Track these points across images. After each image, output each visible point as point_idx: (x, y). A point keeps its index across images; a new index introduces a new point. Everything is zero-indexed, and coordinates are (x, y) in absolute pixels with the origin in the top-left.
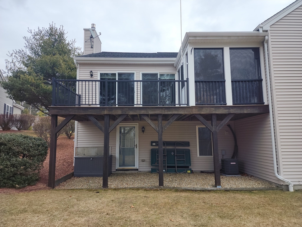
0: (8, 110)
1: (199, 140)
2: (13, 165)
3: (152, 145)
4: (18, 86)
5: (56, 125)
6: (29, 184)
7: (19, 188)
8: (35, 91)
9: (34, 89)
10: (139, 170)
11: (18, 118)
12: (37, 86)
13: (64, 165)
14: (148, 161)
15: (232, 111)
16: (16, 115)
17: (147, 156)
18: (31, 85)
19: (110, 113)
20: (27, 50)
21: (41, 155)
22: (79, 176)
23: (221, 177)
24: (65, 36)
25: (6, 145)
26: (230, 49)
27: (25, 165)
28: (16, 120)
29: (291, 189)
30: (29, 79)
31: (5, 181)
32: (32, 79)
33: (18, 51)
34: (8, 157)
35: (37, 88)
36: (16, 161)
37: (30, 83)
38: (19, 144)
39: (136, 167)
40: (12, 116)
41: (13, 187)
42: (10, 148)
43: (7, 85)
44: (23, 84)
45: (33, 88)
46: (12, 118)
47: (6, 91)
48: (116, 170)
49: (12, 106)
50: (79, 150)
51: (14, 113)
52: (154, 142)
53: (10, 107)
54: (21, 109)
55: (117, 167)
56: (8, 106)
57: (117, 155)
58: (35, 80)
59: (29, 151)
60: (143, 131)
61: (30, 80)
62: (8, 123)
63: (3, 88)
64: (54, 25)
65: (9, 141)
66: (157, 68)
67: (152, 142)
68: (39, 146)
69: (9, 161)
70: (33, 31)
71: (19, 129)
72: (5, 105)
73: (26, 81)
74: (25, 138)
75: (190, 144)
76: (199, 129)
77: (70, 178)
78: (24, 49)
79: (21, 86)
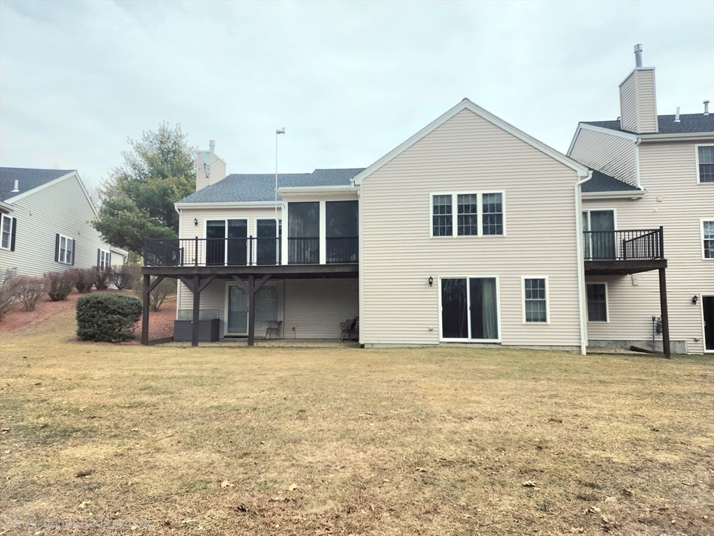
0: (103, 258)
2: (109, 322)
4: (115, 228)
5: (149, 285)
6: (123, 340)
7: (115, 343)
8: (138, 234)
9: (137, 232)
11: (118, 271)
12: (142, 227)
13: (165, 330)
15: (325, 270)
16: (115, 267)
18: (133, 226)
19: (199, 273)
20: (128, 168)
21: (135, 313)
22: (178, 341)
24: (184, 141)
25: (102, 303)
26: (326, 202)
27: (120, 322)
28: (115, 274)
30: (129, 217)
31: (103, 335)
32: (134, 217)
33: (115, 169)
34: (105, 314)
35: (141, 229)
36: (112, 318)
37: (132, 222)
38: (115, 303)
40: (109, 269)
41: (109, 341)
42: (106, 307)
43: (101, 226)
44: (122, 224)
45: (135, 230)
46: (109, 271)
47: (100, 234)
48: (225, 337)
49: (109, 252)
50: (182, 313)
51: (113, 263)
53: (107, 254)
54: (123, 255)
55: (226, 333)
56: (103, 252)
57: (226, 319)
58: (138, 218)
59: (123, 309)
61: (132, 218)
62: (104, 279)
63: (96, 230)
64: (166, 126)
65: (105, 300)
68: (132, 305)
69: (106, 318)
70: (134, 142)
71: (120, 288)
72: (99, 250)
73: (126, 220)
74: (119, 297)
77: (168, 342)
78: (123, 166)
79: (119, 227)
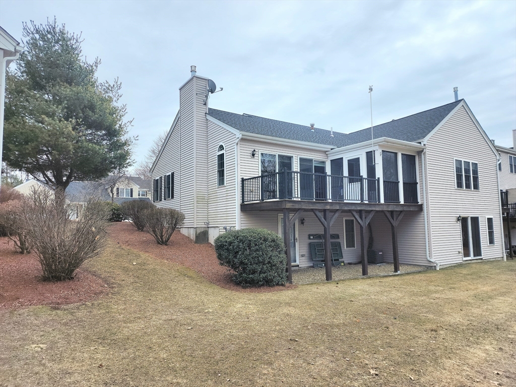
1: (346, 232)
3: (310, 238)
10: (300, 266)
14: (306, 255)
15: (405, 209)
17: (305, 251)
23: (369, 266)
26: (402, 154)
29: (438, 269)
39: (297, 263)
52: (312, 235)
60: (303, 223)
66: (312, 153)
67: (309, 236)
75: (340, 237)
76: (345, 220)
